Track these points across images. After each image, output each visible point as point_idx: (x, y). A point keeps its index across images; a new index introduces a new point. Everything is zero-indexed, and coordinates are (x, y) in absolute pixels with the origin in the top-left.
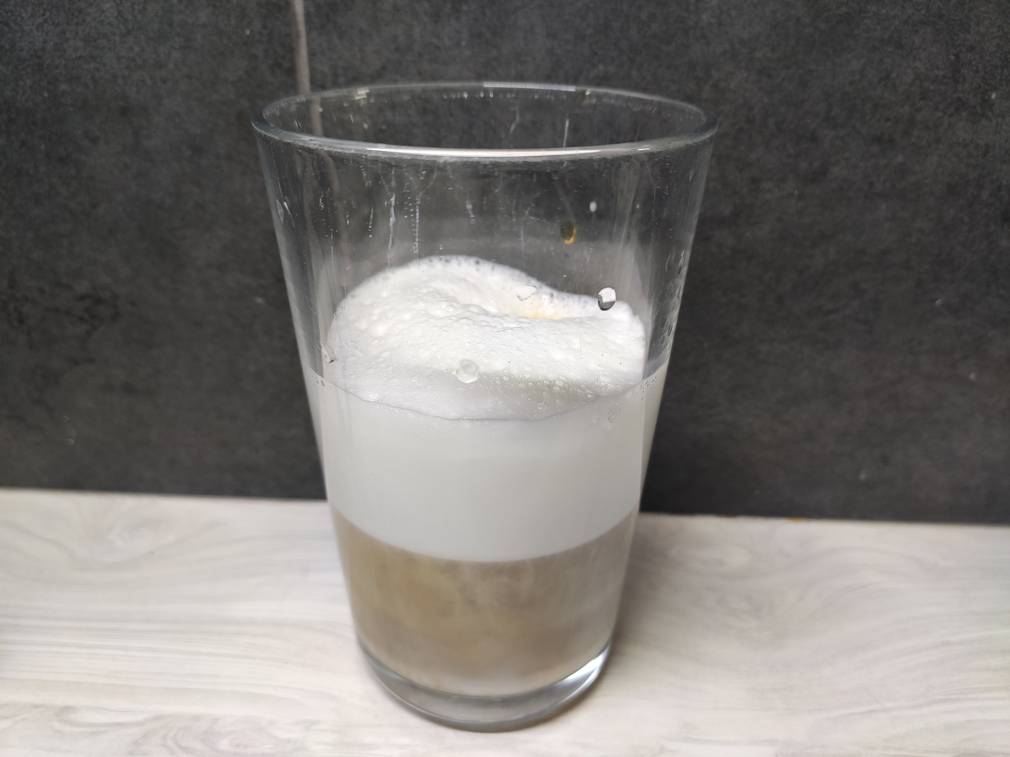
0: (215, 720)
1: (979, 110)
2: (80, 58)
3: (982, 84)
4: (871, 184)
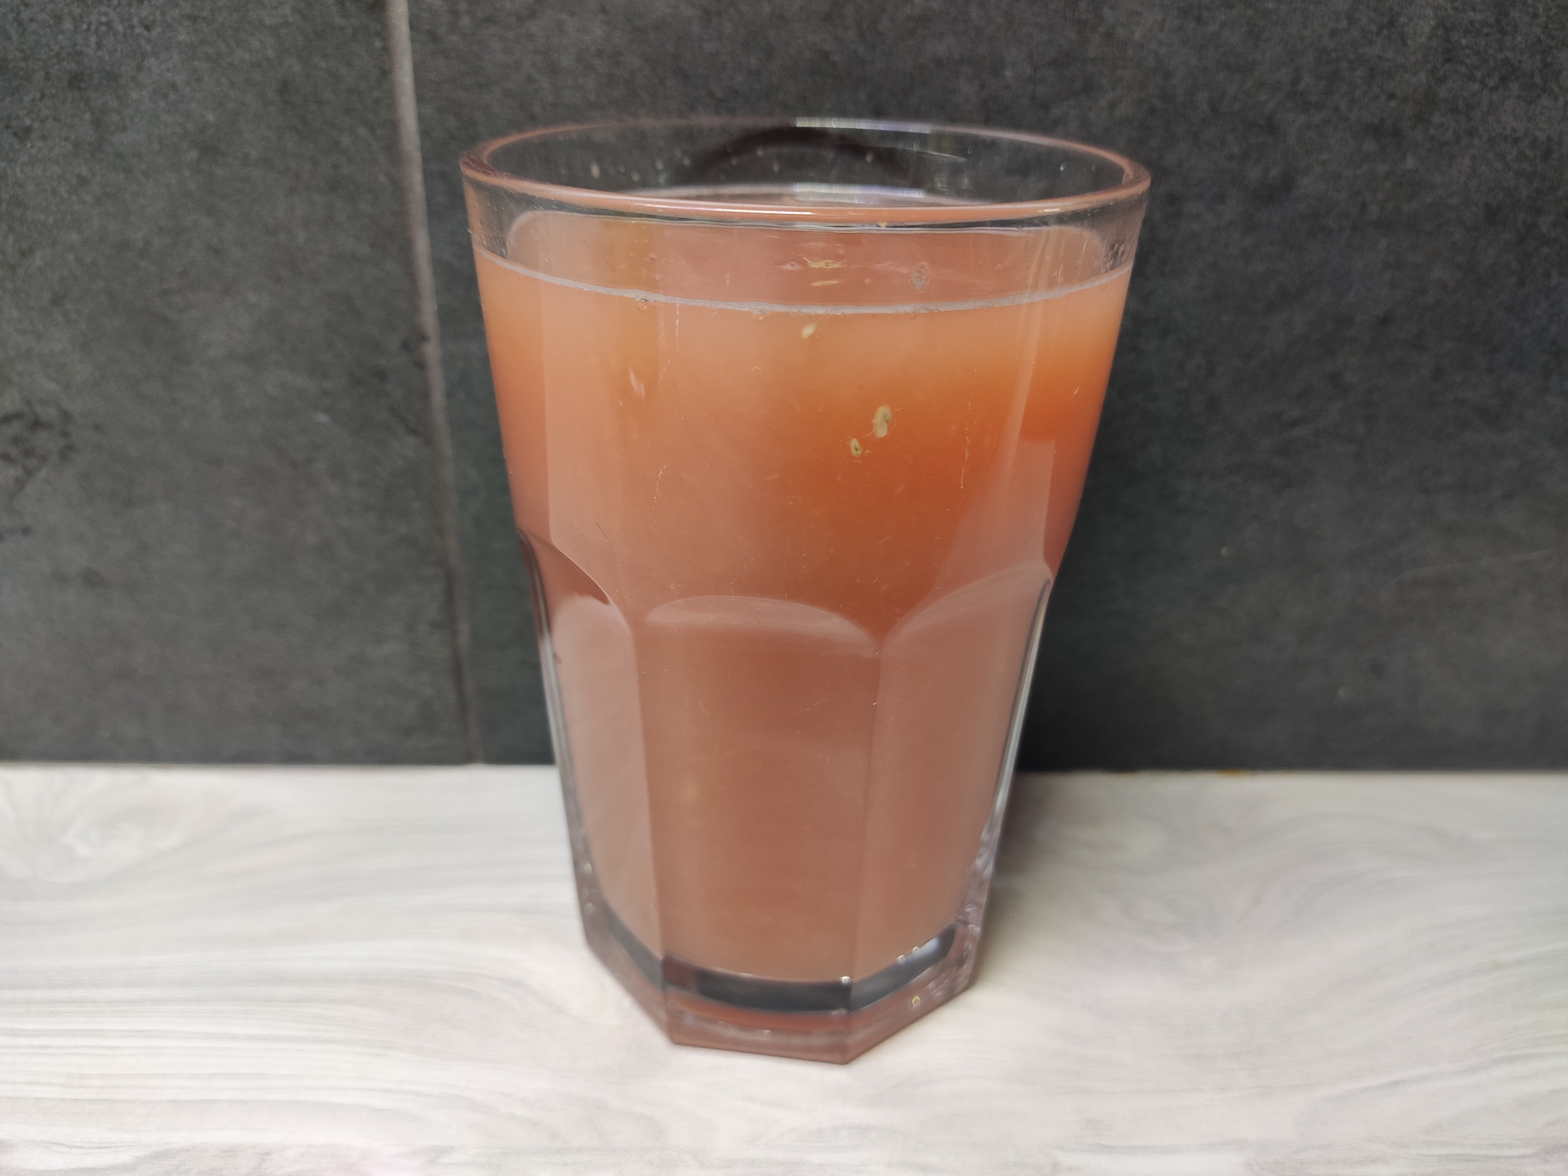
0: (265, 1154)
1: (1538, 80)
3: (1543, 37)
4: (1363, 206)
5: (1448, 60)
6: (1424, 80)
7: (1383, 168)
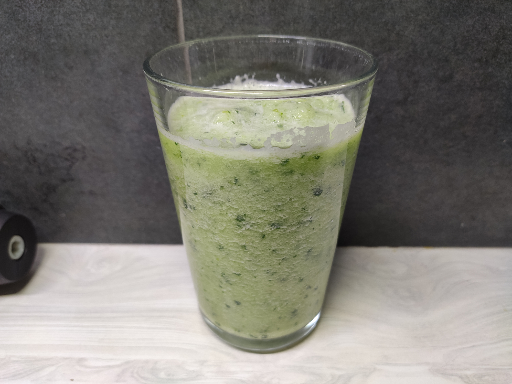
0: (156, 362)
4: (475, 83)
5: (504, 39)
6: (496, 45)
7: (481, 72)
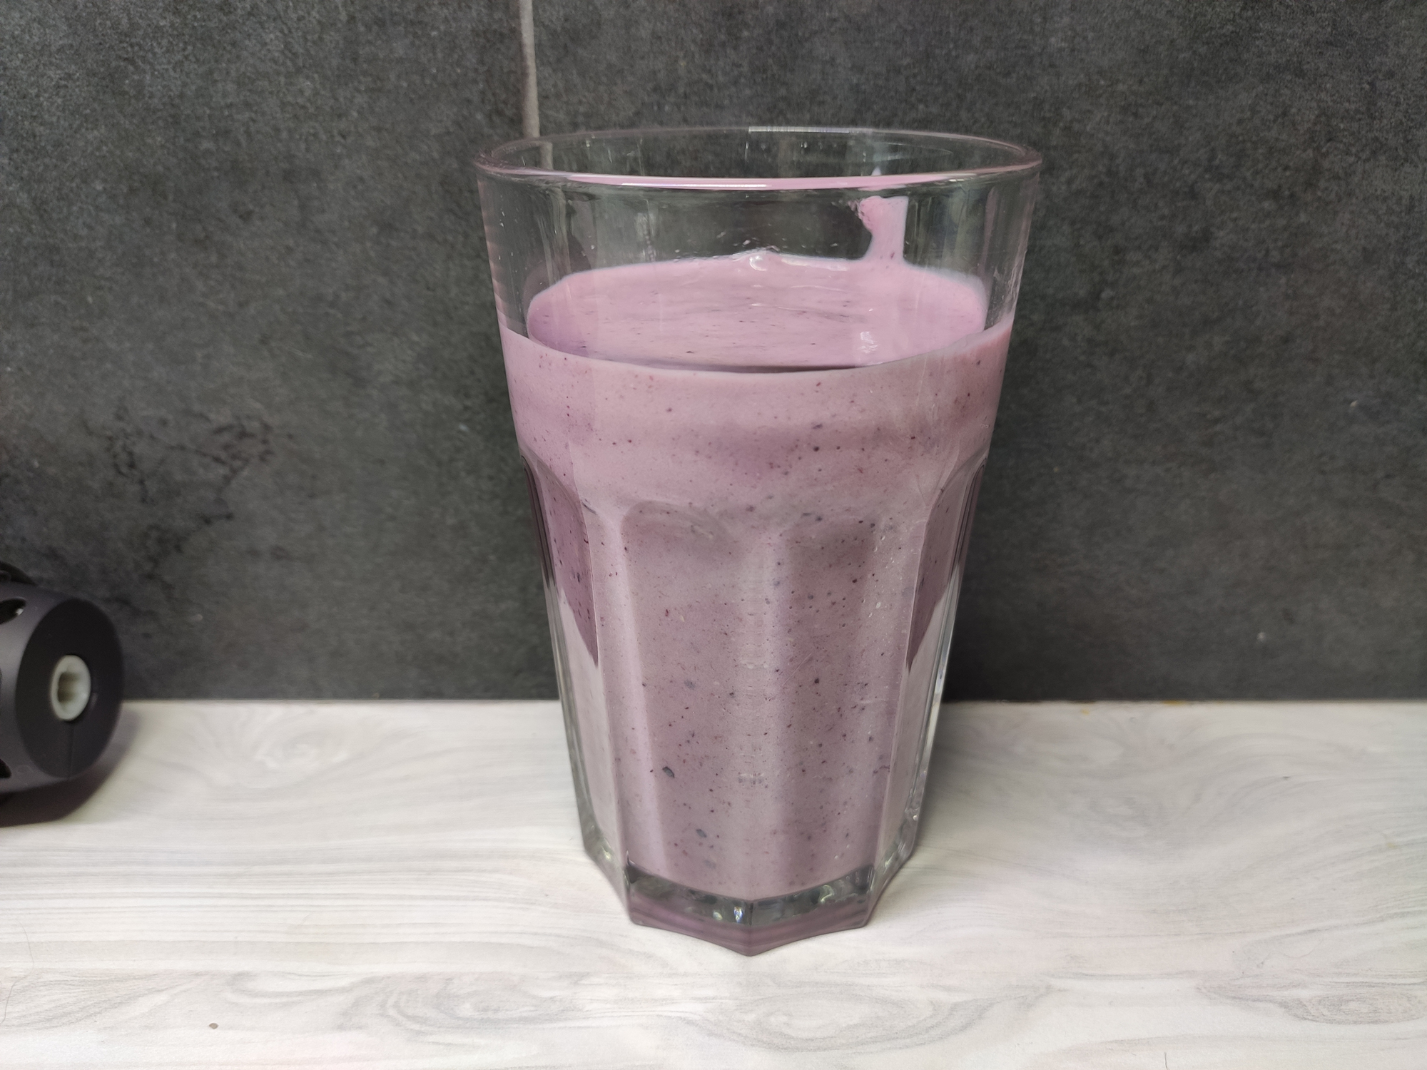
1: (1401, 153)
2: (230, 106)
